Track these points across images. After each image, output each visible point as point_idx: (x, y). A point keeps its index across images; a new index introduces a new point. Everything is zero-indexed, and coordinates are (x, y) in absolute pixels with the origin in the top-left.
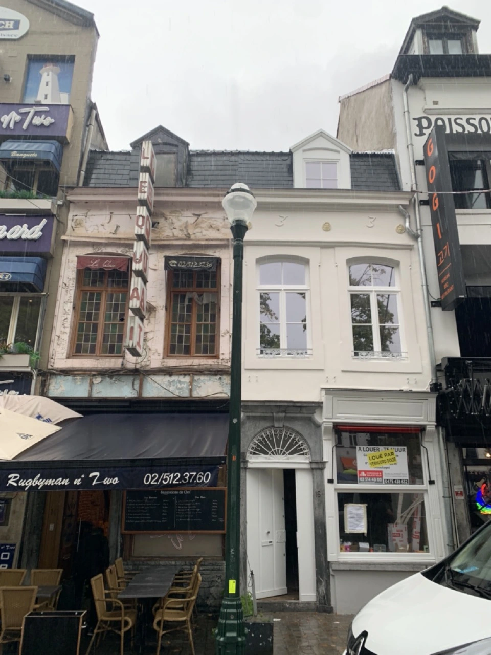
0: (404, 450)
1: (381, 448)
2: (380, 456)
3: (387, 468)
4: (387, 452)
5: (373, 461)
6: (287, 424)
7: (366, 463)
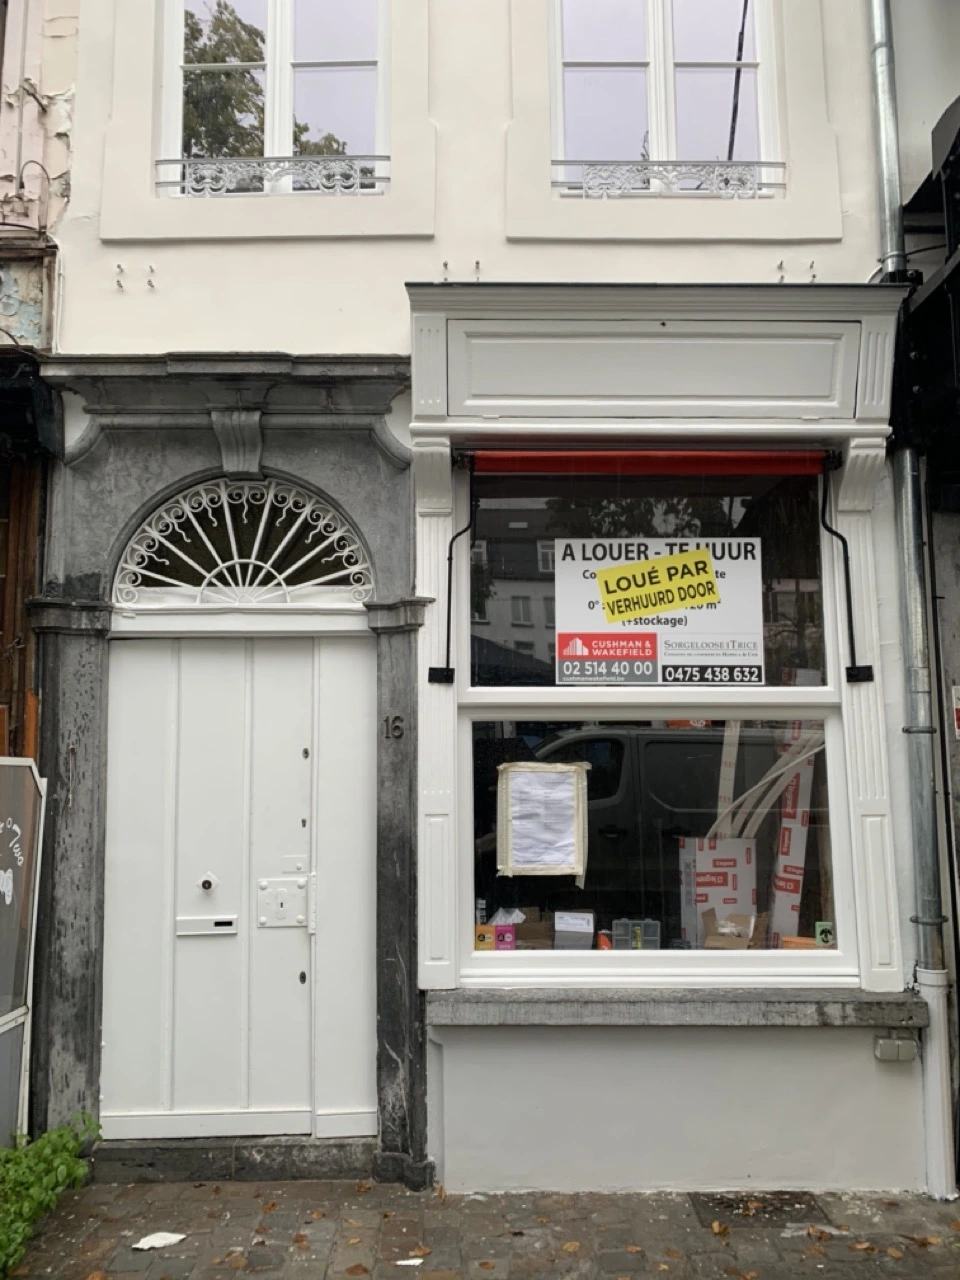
0: (748, 552)
1: (655, 545)
2: (652, 577)
3: (675, 622)
4: (678, 560)
5: (621, 595)
6: (278, 462)
7: (592, 605)
